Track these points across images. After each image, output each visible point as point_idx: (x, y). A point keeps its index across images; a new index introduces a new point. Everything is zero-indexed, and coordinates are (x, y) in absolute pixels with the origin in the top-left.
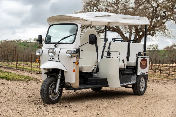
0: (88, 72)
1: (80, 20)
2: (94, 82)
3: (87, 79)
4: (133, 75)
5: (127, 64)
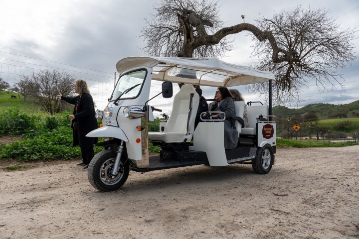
2: (185, 158)
3: (177, 153)
4: (253, 147)
5: (242, 131)
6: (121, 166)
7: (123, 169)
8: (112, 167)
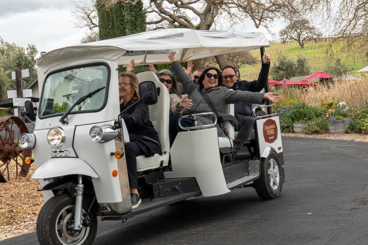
0: (150, 170)
1: (112, 53)
2: (166, 191)
3: (151, 185)
4: (252, 159)
6: (84, 215)
7: (88, 220)
8: (73, 218)
